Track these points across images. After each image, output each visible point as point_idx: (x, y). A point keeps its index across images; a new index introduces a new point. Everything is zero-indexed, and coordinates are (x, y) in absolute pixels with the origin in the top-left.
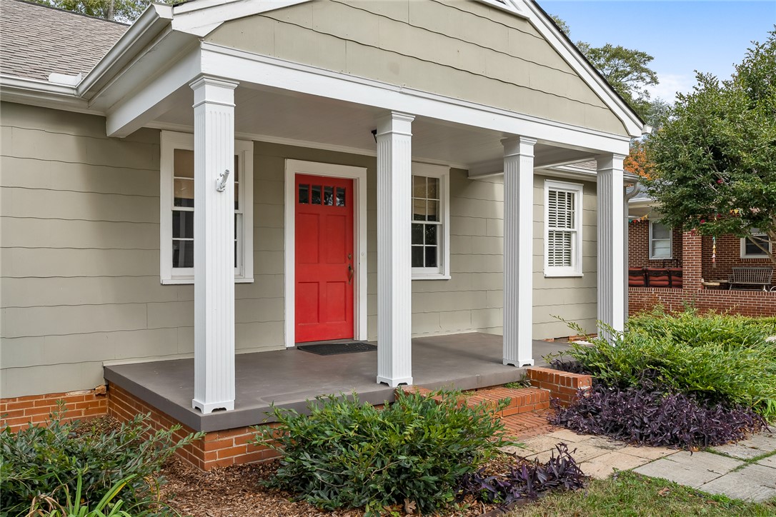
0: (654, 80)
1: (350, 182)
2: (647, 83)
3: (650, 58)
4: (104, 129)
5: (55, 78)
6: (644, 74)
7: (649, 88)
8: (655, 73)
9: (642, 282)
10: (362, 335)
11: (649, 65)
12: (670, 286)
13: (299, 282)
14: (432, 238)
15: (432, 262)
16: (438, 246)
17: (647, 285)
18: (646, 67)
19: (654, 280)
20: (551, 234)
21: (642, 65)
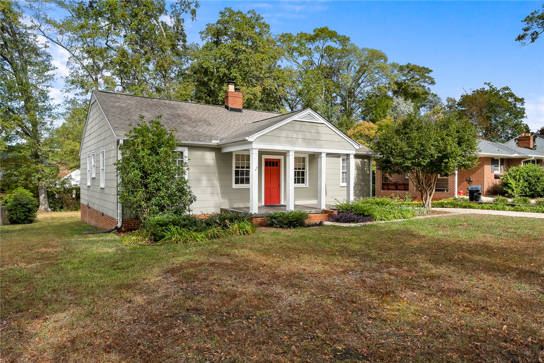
0: (433, 83)
1: (279, 160)
2: (429, 84)
3: (431, 71)
4: (220, 151)
5: (213, 141)
6: (427, 79)
7: (430, 86)
8: (433, 79)
9: (395, 188)
10: (282, 203)
11: (431, 75)
12: (405, 190)
13: (265, 188)
14: (303, 175)
15: (303, 182)
16: (305, 177)
17: (397, 189)
18: (429, 75)
19: (399, 187)
20: (343, 173)
21: (426, 75)
